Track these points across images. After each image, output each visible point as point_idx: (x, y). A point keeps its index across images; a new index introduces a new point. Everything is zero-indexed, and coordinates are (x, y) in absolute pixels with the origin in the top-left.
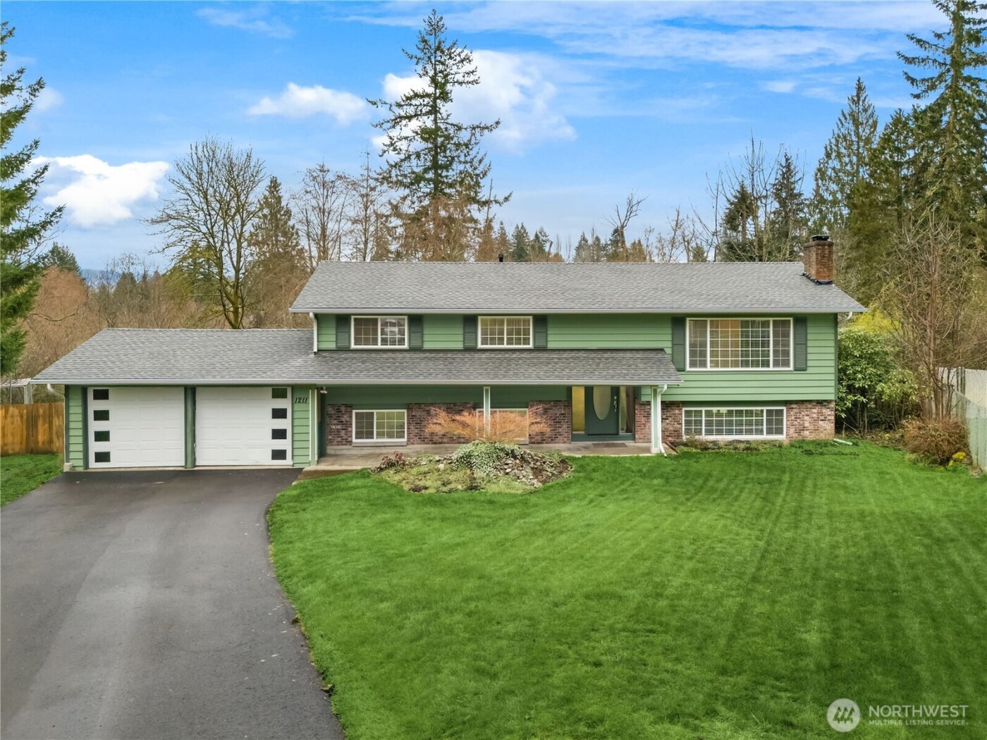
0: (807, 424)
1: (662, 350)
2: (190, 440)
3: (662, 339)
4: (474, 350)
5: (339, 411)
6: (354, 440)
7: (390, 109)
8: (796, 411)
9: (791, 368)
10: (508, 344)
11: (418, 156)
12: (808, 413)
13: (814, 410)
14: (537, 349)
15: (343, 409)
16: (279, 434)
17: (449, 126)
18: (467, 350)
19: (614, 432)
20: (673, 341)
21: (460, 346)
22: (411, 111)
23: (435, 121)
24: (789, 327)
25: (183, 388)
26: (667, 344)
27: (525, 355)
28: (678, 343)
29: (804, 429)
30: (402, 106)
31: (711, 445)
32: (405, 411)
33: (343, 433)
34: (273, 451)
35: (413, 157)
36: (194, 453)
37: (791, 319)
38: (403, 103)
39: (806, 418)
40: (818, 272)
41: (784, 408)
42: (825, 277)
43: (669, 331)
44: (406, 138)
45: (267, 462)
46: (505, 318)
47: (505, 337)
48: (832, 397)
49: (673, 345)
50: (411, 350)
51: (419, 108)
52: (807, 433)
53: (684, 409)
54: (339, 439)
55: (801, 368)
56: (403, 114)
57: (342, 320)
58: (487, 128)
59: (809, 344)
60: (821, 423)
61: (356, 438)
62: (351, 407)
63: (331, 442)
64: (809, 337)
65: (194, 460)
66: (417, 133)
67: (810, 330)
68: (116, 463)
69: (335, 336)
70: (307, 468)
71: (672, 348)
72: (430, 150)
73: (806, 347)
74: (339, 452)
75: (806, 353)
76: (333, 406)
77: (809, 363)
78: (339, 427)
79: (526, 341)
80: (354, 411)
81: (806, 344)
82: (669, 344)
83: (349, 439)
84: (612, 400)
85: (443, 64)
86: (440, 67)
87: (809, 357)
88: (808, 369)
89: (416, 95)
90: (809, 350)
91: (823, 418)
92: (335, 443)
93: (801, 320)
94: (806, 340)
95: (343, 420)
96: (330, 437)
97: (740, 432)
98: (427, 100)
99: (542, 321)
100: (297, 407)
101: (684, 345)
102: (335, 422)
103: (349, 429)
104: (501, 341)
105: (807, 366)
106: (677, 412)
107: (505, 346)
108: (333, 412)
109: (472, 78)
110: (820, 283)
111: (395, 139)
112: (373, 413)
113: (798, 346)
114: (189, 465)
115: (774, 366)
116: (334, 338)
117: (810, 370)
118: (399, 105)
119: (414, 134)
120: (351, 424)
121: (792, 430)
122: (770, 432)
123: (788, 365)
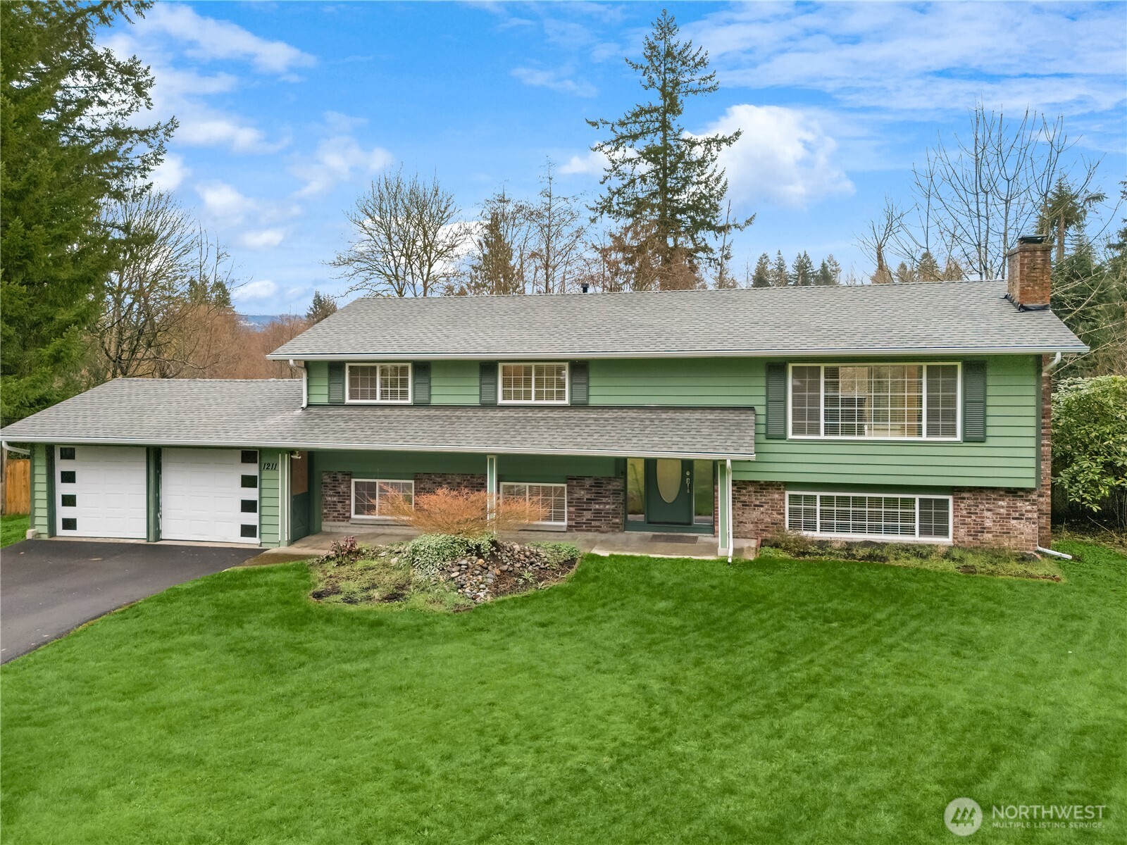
0: (988, 523)
1: (751, 409)
2: (152, 509)
3: (753, 393)
4: (493, 406)
5: (335, 479)
6: (353, 516)
7: (612, 129)
8: (971, 502)
9: (959, 438)
10: (536, 399)
11: (643, 178)
12: (991, 506)
13: (1001, 503)
14: (574, 406)
15: (340, 477)
16: (248, 506)
17: (681, 143)
18: (484, 406)
19: (686, 521)
20: (767, 396)
21: (475, 401)
22: (636, 128)
23: (664, 139)
24: (955, 376)
25: (145, 449)
26: (759, 402)
27: (555, 414)
28: (775, 402)
29: (983, 530)
30: (626, 124)
31: (813, 549)
32: (412, 482)
33: (339, 506)
34: (242, 526)
35: (638, 181)
36: (157, 524)
37: (959, 365)
38: (626, 122)
39: (988, 514)
40: (1023, 292)
41: (950, 498)
42: (1035, 300)
43: (762, 382)
44: (630, 160)
45: (234, 538)
46: (533, 364)
47: (533, 389)
48: (1031, 484)
49: (768, 401)
50: (416, 405)
51: (646, 126)
52: (988, 537)
53: (787, 493)
54: (335, 514)
55: (976, 436)
56: (626, 133)
57: (335, 368)
58: (724, 140)
59: (990, 401)
60: (1014, 522)
61: (356, 513)
62: (350, 475)
63: (326, 516)
64: (990, 391)
65: (158, 533)
66: (641, 153)
67: (990, 381)
68: (84, 531)
69: (327, 388)
70: (274, 550)
71: (767, 406)
72: (656, 171)
73: (985, 406)
74: (334, 530)
75: (985, 416)
76: (329, 473)
77: (990, 432)
78: (335, 499)
79: (560, 395)
80: (353, 481)
81: (984, 402)
82: (762, 401)
83: (347, 514)
84: (683, 476)
85: (673, 71)
86: (670, 76)
87: (990, 421)
88: (989, 439)
89: (643, 111)
90: (990, 411)
91: (1017, 515)
92: (331, 518)
93: (976, 366)
94: (985, 396)
95: (340, 490)
96: (325, 511)
97: (877, 529)
98: (655, 115)
99: (580, 367)
100: (266, 474)
101: (785, 401)
102: (331, 493)
103: (347, 502)
104: (528, 397)
105: (986, 436)
106: (776, 496)
107: (533, 402)
108: (329, 481)
109: (709, 84)
110: (1027, 309)
111: (618, 163)
112: (375, 483)
113: (968, 404)
114: (151, 538)
115: (928, 434)
116: (326, 391)
117: (990, 442)
118: (622, 124)
119: (638, 156)
120: (350, 496)
121: (962, 531)
122: (925, 531)
123: (954, 434)
